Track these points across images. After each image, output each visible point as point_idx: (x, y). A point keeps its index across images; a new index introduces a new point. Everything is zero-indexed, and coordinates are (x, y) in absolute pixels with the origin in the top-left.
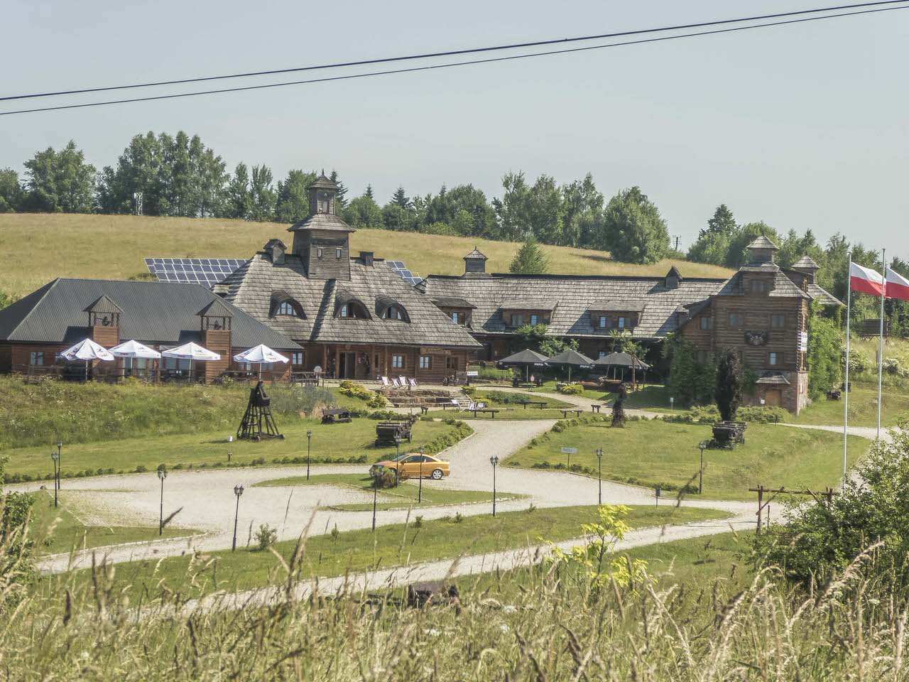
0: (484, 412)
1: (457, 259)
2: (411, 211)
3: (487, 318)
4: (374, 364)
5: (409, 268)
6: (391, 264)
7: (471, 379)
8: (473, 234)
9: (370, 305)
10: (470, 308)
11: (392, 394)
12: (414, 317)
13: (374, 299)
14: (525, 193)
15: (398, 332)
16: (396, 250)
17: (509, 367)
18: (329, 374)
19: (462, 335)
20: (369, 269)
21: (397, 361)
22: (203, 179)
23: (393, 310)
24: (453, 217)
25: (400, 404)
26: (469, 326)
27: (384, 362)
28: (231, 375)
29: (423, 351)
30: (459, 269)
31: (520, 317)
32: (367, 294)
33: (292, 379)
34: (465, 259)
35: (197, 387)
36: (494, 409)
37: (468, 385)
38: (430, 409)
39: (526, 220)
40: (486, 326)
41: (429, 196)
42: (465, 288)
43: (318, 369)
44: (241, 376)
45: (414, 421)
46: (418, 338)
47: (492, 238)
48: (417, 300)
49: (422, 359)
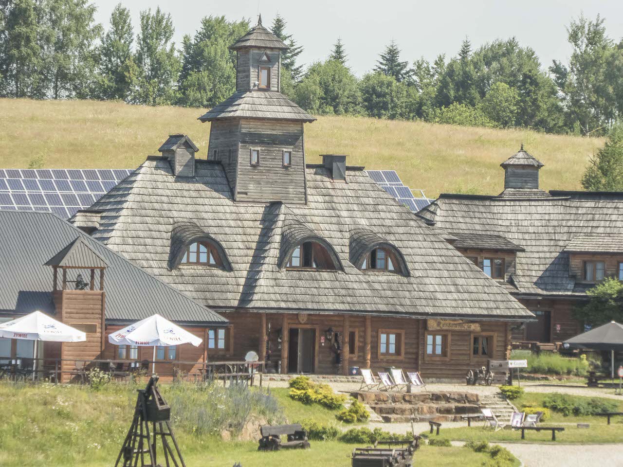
0: (538, 429)
1: (490, 166)
2: (410, 84)
3: (542, 268)
4: (347, 349)
5: (407, 181)
6: (376, 176)
7: (515, 374)
8: (518, 124)
9: (341, 246)
10: (513, 251)
11: (379, 400)
12: (417, 266)
13: (347, 235)
14: (607, 53)
15: (389, 293)
16: (386, 152)
17: (582, 352)
18: (271, 366)
19: (499, 298)
20: (339, 184)
21: (387, 342)
22: (58, 34)
23: (380, 255)
24: (483, 94)
25: (392, 416)
26: (511, 282)
27: (365, 343)
28: (105, 367)
29: (432, 324)
30: (493, 184)
31: (599, 266)
32: (334, 227)
33: (209, 374)
34: (504, 166)
35: (47, 388)
36: (555, 424)
37: (510, 383)
38: (445, 425)
39: (609, 99)
40: (541, 282)
41: (441, 59)
42: (504, 216)
43: (251, 357)
44: (122, 370)
45: (417, 446)
46: (424, 302)
47: (549, 130)
48: (420, 238)
49: (430, 338)
